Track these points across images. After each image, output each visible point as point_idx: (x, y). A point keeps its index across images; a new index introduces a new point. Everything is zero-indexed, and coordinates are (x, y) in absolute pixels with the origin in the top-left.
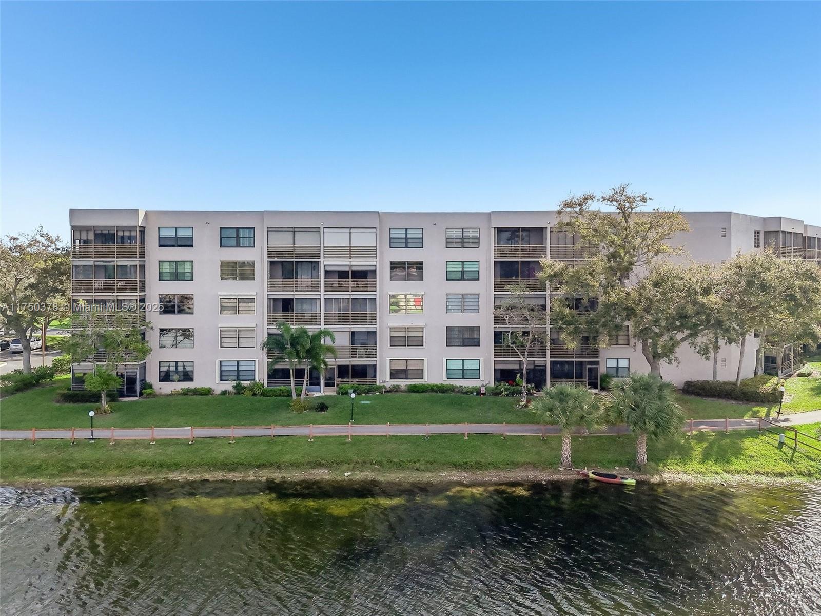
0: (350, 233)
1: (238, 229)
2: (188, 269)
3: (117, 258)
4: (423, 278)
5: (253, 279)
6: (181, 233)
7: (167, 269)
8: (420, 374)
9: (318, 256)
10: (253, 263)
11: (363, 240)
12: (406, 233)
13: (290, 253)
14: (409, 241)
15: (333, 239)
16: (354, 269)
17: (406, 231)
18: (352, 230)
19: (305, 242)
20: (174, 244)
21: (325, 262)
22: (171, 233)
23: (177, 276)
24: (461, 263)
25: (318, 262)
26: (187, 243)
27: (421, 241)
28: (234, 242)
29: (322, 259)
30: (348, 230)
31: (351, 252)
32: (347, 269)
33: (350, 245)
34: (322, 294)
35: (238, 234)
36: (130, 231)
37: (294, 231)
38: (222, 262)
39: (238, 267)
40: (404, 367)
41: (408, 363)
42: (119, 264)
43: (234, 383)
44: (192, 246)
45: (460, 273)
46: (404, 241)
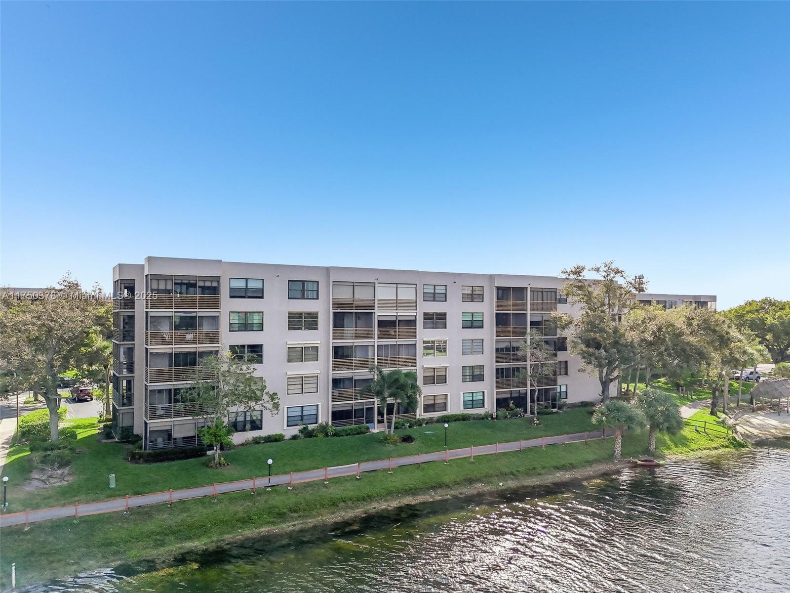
0: (397, 288)
1: (303, 282)
2: (256, 319)
3: (199, 309)
4: (446, 326)
5: (316, 329)
6: (252, 285)
7: (235, 320)
8: (444, 407)
9: (373, 307)
10: (317, 314)
11: (406, 294)
12: (435, 289)
13: (350, 305)
14: (436, 295)
15: (384, 293)
16: (400, 318)
17: (435, 287)
18: (399, 286)
19: (362, 295)
20: (244, 295)
21: (379, 314)
22: (241, 284)
23: (245, 326)
24: (471, 314)
25: (372, 313)
26: (258, 294)
27: (444, 295)
28: (299, 295)
29: (376, 310)
30: (395, 285)
31: (397, 304)
32: (394, 319)
33: (397, 298)
34: (377, 342)
35: (303, 286)
36: (211, 281)
37: (353, 285)
38: (290, 313)
39: (303, 317)
40: (432, 402)
41: (436, 398)
42: (200, 314)
43: (300, 427)
44: (262, 297)
45: (470, 322)
46: (432, 295)
